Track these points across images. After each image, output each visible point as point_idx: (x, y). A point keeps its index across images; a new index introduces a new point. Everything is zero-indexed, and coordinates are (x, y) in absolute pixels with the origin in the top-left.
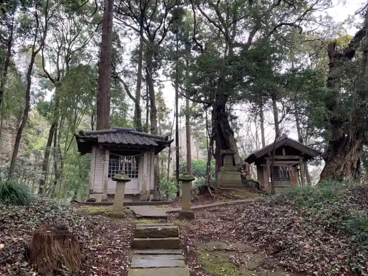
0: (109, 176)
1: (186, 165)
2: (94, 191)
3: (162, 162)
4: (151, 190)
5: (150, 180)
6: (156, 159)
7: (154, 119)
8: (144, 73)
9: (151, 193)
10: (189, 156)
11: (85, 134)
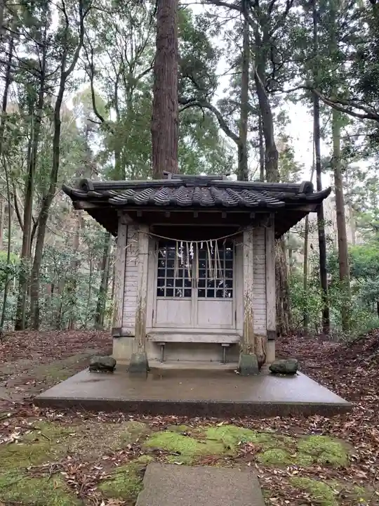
0: (160, 293)
1: (335, 257)
2: (124, 330)
3: (290, 251)
4: (269, 332)
5: (266, 304)
6: (279, 248)
7: (273, 170)
8: (254, 101)
9: (270, 340)
10: (342, 240)
11: (92, 188)
